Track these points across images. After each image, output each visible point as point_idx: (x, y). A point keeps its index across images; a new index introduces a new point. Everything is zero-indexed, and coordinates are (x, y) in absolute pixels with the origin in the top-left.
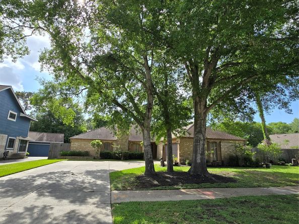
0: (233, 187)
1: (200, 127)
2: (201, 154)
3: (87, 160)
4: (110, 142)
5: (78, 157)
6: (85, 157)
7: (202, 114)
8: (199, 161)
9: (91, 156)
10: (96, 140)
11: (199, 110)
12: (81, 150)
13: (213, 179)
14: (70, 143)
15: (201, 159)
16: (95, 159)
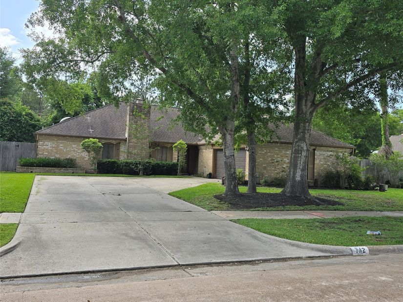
0: (342, 210)
1: (304, 133)
2: (302, 170)
3: (73, 174)
4: (114, 142)
5: (56, 170)
6: (70, 170)
7: (308, 113)
8: (298, 178)
9: (80, 167)
10: (88, 138)
11: (304, 107)
12: (58, 156)
13: (317, 201)
14: (36, 141)
15: (302, 176)
16: (87, 173)
